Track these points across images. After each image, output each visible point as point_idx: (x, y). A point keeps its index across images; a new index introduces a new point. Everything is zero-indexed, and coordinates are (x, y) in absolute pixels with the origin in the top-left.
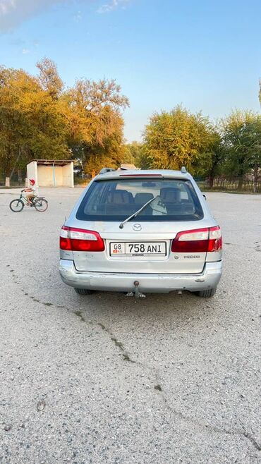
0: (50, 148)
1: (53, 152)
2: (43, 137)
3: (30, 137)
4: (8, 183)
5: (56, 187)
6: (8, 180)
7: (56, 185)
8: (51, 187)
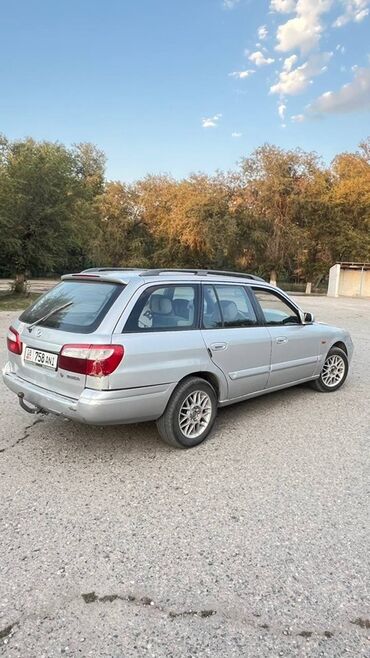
0: (362, 248)
1: (366, 253)
2: (354, 234)
3: (337, 234)
4: (308, 291)
5: (362, 298)
6: (309, 285)
7: (363, 294)
8: (357, 297)
